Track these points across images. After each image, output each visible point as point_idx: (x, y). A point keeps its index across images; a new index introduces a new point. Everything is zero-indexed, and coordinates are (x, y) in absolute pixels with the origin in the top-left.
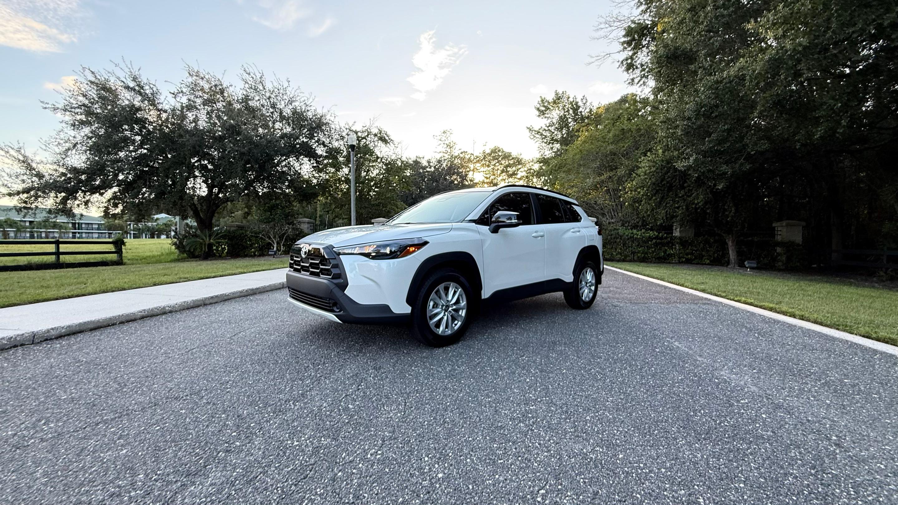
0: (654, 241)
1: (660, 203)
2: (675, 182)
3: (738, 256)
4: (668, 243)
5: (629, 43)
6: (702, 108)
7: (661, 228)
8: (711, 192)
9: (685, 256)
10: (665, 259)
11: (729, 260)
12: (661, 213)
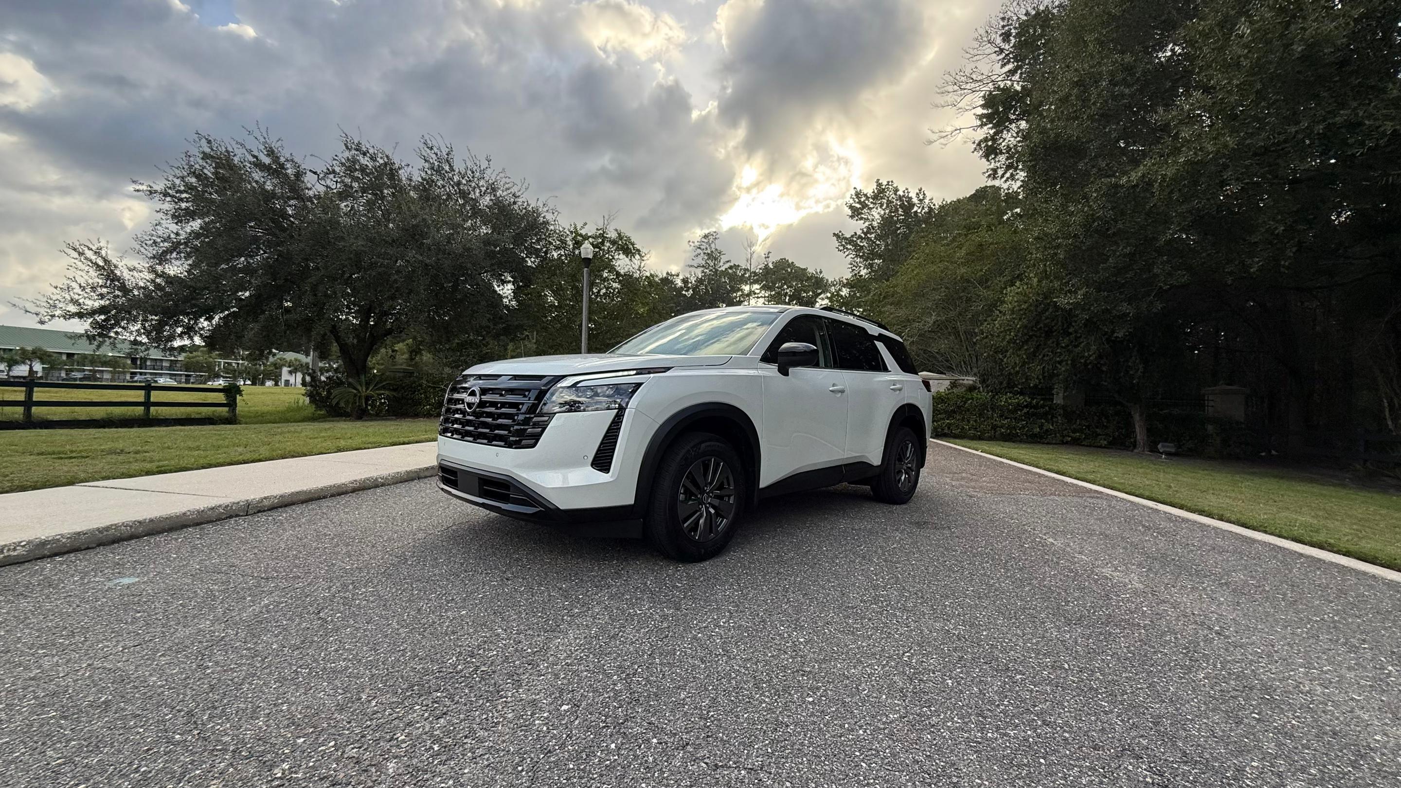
0: (1025, 410)
1: (1034, 354)
2: (1056, 324)
3: (1148, 436)
4: (1046, 414)
5: (989, 118)
6: (1094, 222)
7: (1035, 391)
8: (1108, 340)
9: (1071, 434)
10: (1041, 437)
11: (1135, 442)
12: (1036, 370)
